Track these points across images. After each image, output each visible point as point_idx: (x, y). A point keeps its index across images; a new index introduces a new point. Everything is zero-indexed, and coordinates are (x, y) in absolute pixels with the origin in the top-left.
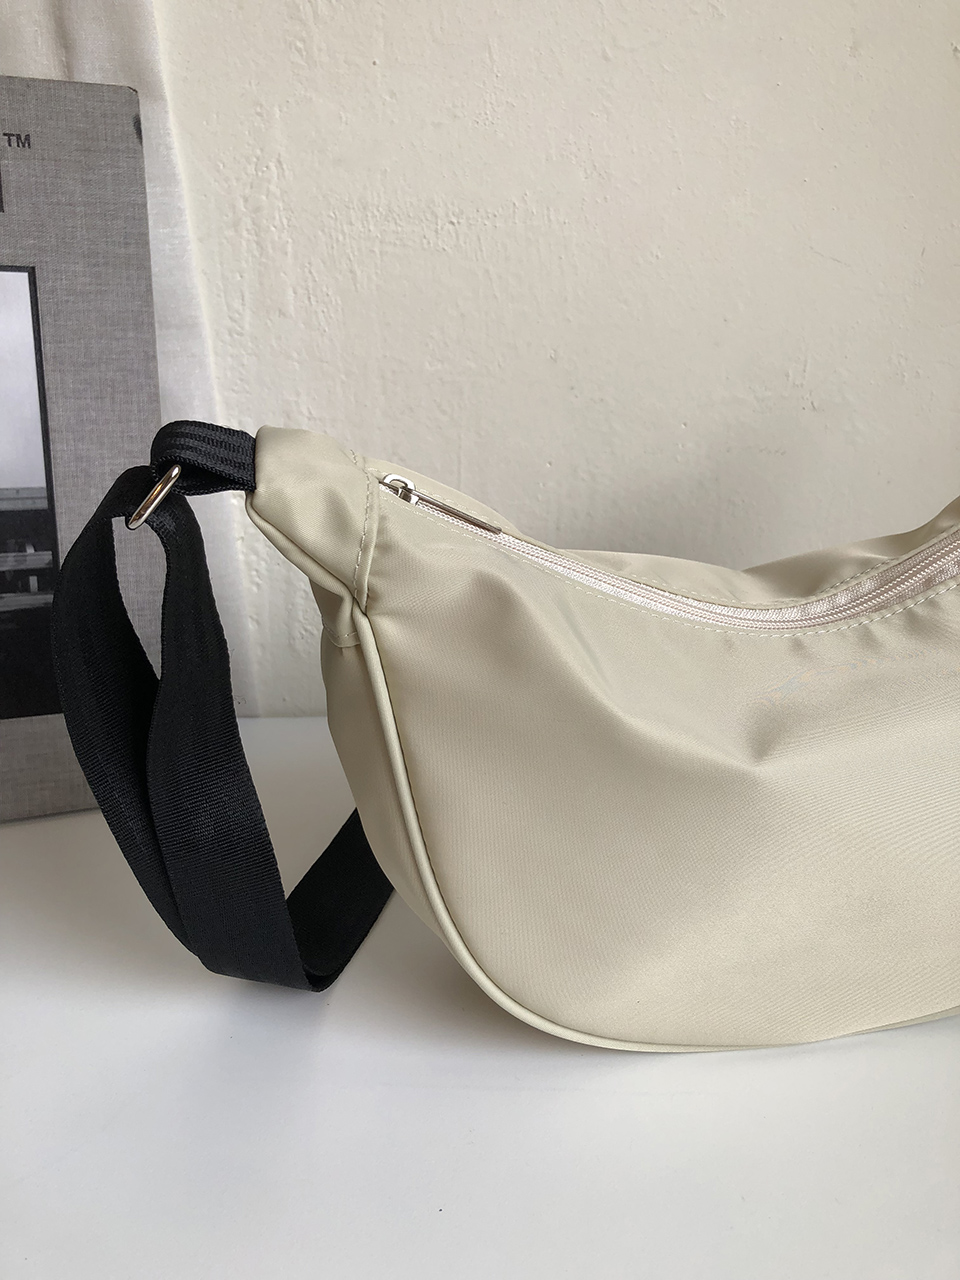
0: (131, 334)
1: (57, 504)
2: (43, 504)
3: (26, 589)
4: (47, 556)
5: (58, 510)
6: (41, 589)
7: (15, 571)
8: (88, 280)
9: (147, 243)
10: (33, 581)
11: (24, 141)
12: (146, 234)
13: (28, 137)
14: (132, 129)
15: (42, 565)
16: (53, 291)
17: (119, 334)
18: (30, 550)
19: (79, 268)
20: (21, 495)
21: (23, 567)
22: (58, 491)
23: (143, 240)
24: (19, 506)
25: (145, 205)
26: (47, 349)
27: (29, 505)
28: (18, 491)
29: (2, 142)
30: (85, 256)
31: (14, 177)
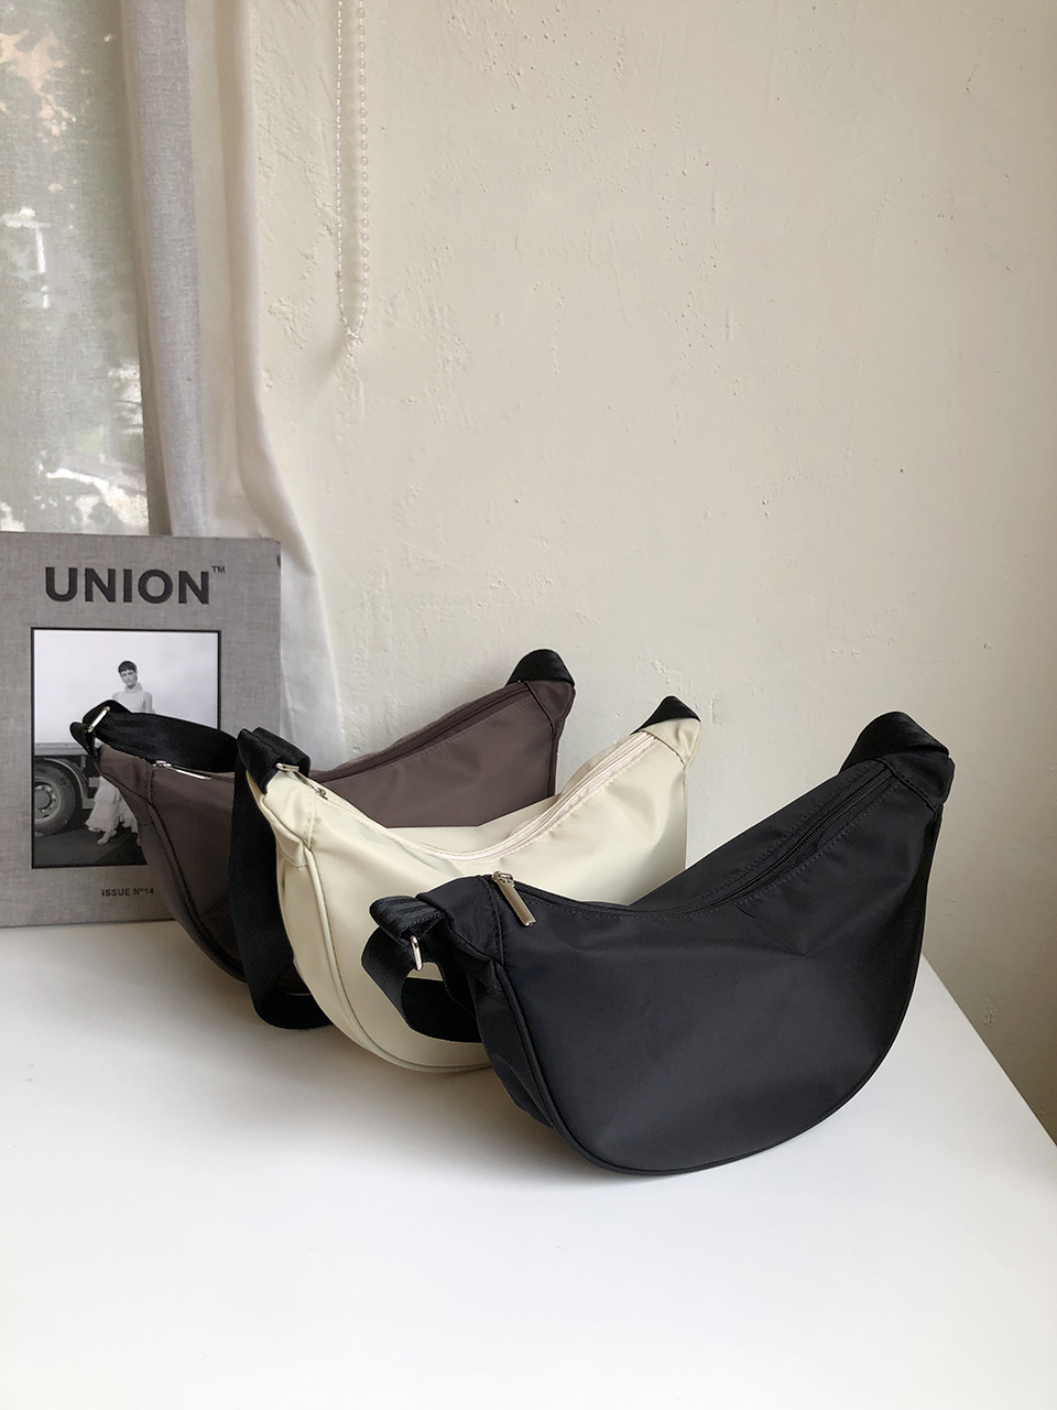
8: (247, 636)
11: (221, 569)
12: (279, 613)
14: (275, 562)
16: (229, 642)
17: (261, 664)
19: (244, 631)
23: (277, 616)
25: (279, 599)
26: (223, 671)
29: (211, 571)
30: (247, 625)
31: (215, 587)
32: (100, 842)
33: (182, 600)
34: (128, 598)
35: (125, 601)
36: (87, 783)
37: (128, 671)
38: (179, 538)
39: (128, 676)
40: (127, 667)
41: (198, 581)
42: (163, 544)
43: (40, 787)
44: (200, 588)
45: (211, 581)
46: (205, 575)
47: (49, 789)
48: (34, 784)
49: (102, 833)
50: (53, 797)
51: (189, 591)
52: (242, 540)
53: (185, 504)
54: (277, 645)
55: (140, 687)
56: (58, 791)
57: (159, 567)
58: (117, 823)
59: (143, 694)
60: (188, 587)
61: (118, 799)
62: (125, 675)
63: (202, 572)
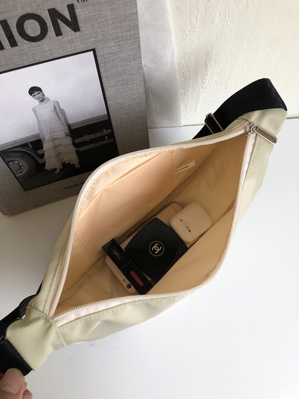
0: (132, 62)
1: (111, 117)
2: (107, 118)
3: (105, 139)
4: (110, 130)
5: (112, 119)
6: (109, 139)
7: (101, 136)
8: (115, 48)
10: (107, 137)
15: (109, 133)
17: (128, 64)
18: (105, 130)
19: (112, 44)
20: (100, 118)
21: (103, 135)
22: (111, 114)
24: (100, 120)
27: (103, 120)
28: (98, 117)
29: (75, 3)
30: (113, 39)
31: (82, 16)
32: (55, 173)
33: (58, 33)
34: (13, 43)
35: (12, 46)
36: (37, 153)
37: (36, 93)
39: (36, 97)
40: (34, 90)
41: (67, 14)
43: (11, 163)
44: (70, 19)
45: (78, 11)
46: (71, 8)
47: (17, 162)
48: (7, 163)
49: (55, 170)
50: (21, 164)
51: (62, 25)
55: (49, 99)
56: (22, 161)
57: (29, 10)
58: (61, 163)
59: (52, 103)
60: (59, 21)
61: (57, 154)
62: (35, 95)
63: (68, 6)
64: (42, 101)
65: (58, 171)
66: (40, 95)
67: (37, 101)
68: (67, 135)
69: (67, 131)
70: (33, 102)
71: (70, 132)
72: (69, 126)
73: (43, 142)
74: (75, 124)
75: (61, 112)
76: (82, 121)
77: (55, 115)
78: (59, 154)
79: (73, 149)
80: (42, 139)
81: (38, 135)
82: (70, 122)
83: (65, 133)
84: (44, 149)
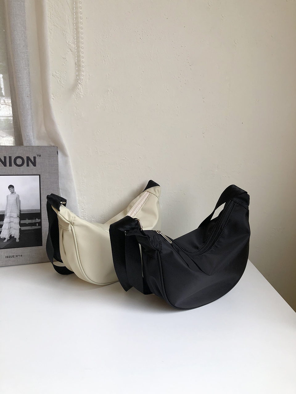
0: (55, 185)
1: (42, 212)
2: (40, 212)
4: (40, 220)
6: (38, 226)
8: (48, 176)
9: (58, 170)
10: (37, 224)
12: (58, 169)
13: (40, 155)
14: (57, 153)
15: (39, 222)
16: (43, 178)
17: (53, 185)
18: (37, 219)
19: (47, 174)
20: (36, 210)
21: (36, 222)
22: (42, 210)
25: (58, 164)
26: (41, 187)
27: (37, 212)
29: (36, 156)
30: (48, 173)
31: (38, 161)
32: (4, 241)
33: (28, 165)
34: (10, 165)
37: (11, 188)
38: (26, 146)
39: (10, 190)
40: (11, 187)
41: (33, 160)
42: (21, 148)
44: (33, 162)
46: (35, 158)
49: (5, 239)
51: (30, 163)
52: (45, 147)
53: (27, 136)
54: (58, 179)
55: (15, 193)
57: (20, 155)
58: (10, 235)
59: (16, 195)
60: (29, 161)
61: (9, 228)
62: (10, 189)
63: (34, 157)
64: (12, 193)
65: (6, 240)
66: (12, 190)
67: (10, 192)
68: (18, 217)
69: (19, 214)
70: (8, 192)
71: (20, 215)
72: (20, 211)
73: (5, 217)
74: (24, 211)
75: (19, 201)
76: (27, 210)
77: (16, 202)
78: (10, 228)
79: (18, 227)
80: (5, 215)
81: (4, 212)
82: (22, 209)
83: (17, 214)
84: (4, 222)
